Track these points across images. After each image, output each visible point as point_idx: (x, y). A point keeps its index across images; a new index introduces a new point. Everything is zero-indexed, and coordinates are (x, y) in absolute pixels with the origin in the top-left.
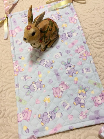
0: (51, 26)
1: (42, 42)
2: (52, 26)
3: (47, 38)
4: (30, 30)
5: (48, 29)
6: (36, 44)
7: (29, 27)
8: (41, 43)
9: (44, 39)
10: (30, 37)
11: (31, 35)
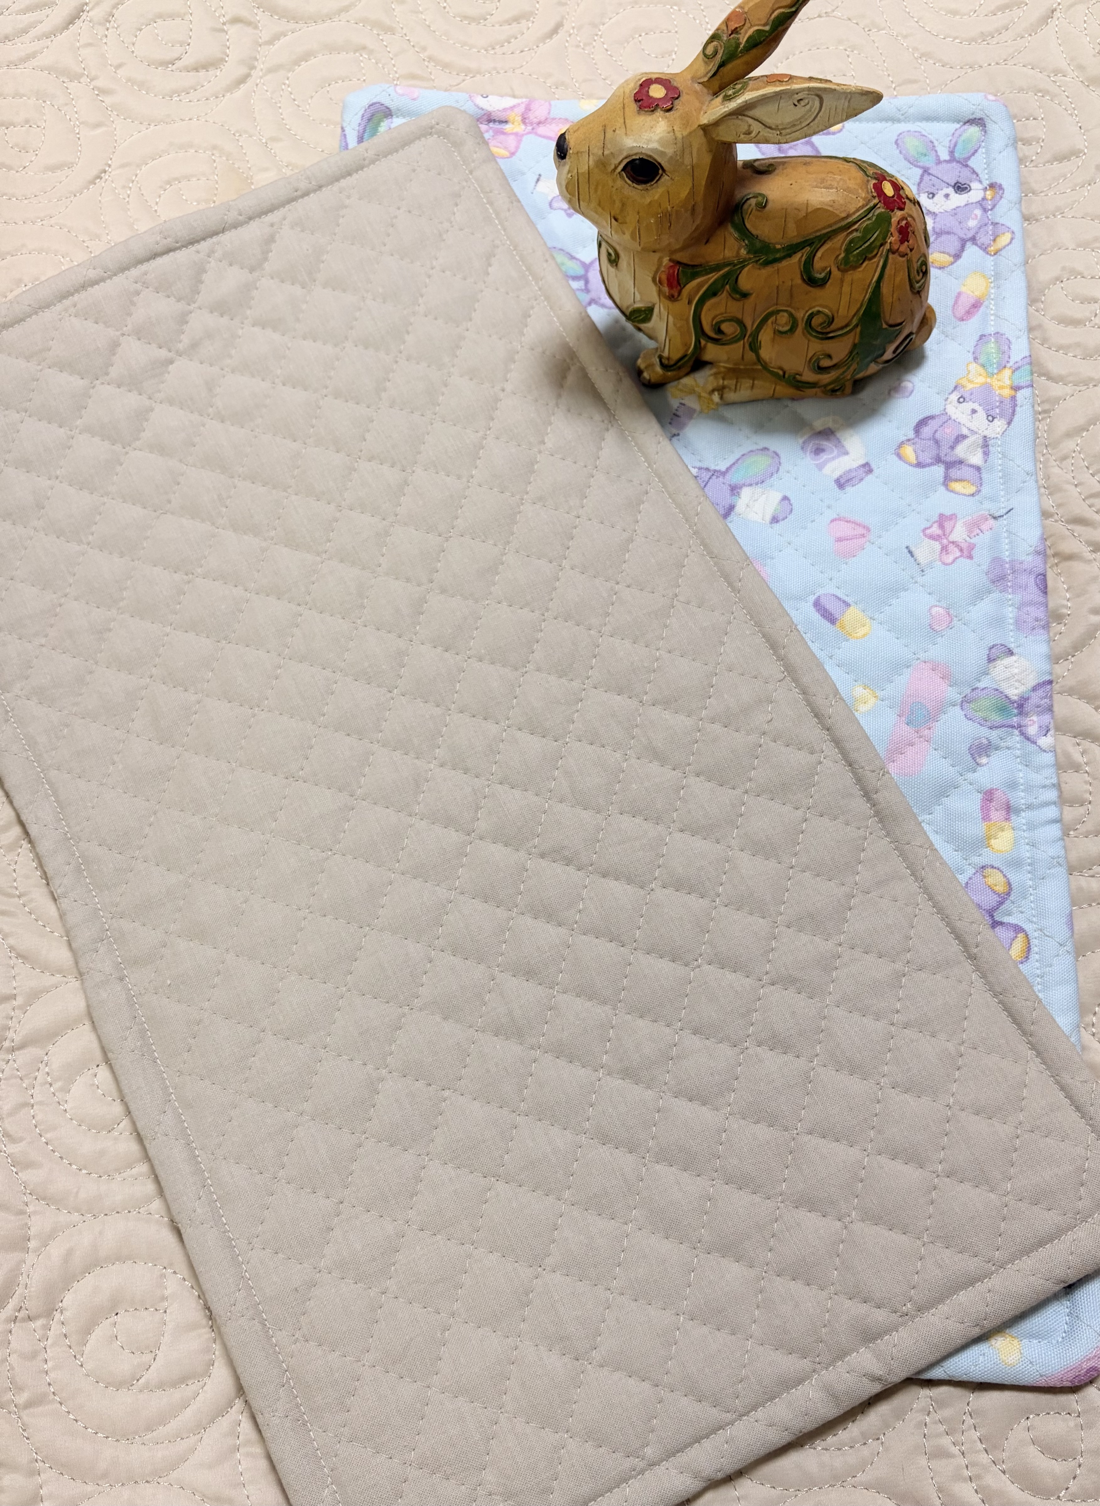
0: (848, 251)
1: (672, 298)
2: (848, 265)
3: (734, 308)
4: (645, 120)
5: (791, 250)
6: (623, 262)
7: (657, 92)
8: (660, 292)
9: (712, 292)
10: (602, 163)
11: (618, 161)
